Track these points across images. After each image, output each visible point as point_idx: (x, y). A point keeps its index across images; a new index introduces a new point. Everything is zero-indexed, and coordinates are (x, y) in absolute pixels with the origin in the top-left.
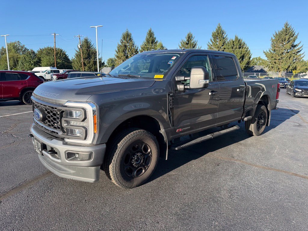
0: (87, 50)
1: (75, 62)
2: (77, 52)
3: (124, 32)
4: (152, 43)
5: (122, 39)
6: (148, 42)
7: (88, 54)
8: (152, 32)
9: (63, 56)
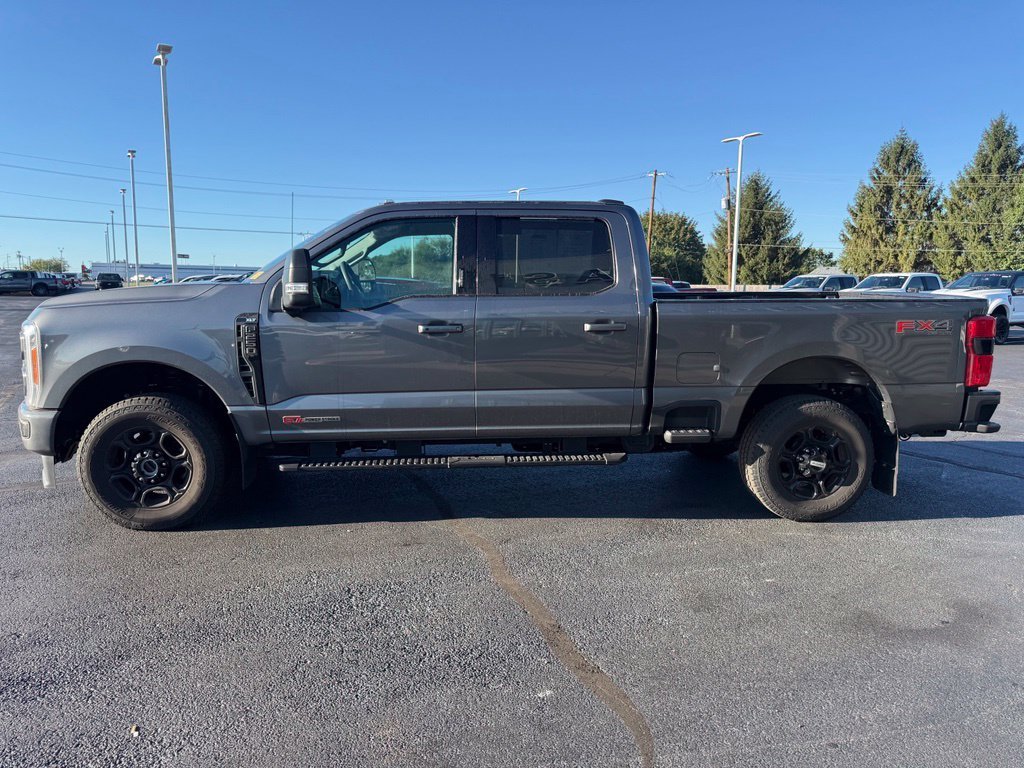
0: (753, 215)
2: (722, 221)
4: (1002, 168)
5: (877, 166)
7: (753, 228)
8: (1007, 127)
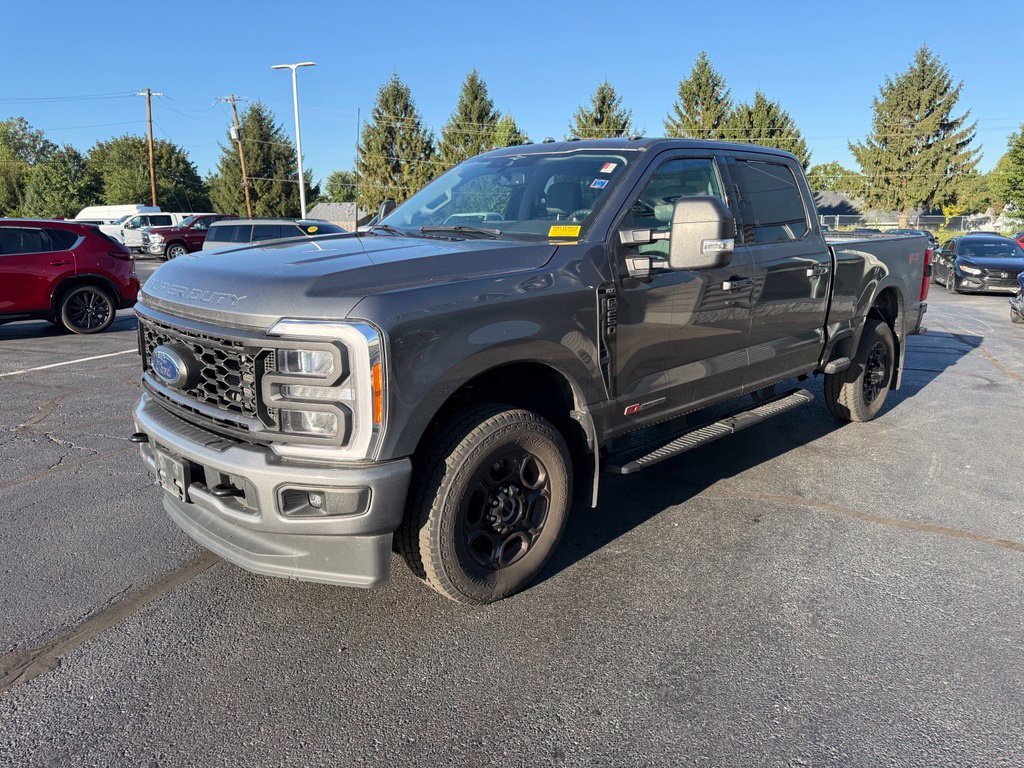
0: (261, 147)
1: (222, 188)
2: (228, 152)
3: (386, 82)
4: (480, 118)
5: (377, 106)
6: (467, 116)
7: (263, 161)
8: (479, 82)
9: (178, 165)
